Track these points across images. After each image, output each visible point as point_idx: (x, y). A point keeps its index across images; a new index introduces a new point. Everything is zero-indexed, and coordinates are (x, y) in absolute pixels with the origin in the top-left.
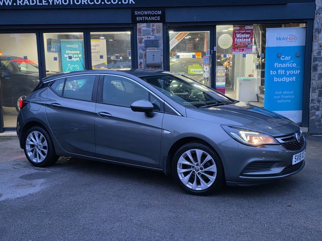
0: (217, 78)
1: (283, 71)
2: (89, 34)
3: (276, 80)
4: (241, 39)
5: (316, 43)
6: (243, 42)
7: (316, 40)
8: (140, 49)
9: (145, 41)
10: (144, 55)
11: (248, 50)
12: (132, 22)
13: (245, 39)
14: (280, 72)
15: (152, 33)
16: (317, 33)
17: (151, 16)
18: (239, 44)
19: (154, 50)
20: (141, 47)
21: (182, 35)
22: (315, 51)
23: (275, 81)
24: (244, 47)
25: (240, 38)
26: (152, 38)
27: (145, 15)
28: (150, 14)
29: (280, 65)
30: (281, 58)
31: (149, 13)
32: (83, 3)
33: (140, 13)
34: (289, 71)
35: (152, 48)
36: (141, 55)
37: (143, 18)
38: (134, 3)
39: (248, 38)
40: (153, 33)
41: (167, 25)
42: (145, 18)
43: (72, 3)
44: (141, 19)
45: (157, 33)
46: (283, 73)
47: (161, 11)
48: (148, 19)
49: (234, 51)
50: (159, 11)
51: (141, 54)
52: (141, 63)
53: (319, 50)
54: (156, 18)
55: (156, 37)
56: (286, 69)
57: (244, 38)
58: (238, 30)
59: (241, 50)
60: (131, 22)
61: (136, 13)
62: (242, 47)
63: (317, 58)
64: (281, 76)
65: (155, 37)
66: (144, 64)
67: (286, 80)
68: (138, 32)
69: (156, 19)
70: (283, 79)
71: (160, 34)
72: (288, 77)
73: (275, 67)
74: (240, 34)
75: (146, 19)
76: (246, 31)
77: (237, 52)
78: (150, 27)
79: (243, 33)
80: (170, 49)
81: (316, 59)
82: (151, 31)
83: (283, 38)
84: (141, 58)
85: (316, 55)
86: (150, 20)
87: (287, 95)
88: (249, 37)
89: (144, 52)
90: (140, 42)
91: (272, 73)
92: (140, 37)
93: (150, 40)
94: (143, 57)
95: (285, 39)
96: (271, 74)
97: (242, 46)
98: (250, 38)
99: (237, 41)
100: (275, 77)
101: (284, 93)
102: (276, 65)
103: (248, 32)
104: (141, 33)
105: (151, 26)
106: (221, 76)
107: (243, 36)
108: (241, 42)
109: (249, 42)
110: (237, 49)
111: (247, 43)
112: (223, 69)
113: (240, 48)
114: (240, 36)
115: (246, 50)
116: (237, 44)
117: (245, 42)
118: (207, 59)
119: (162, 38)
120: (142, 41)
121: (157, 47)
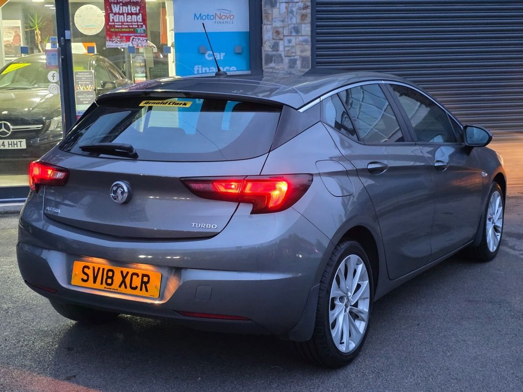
0: (78, 97)
4: (122, 16)
5: (269, 27)
6: (127, 22)
7: (268, 20)
11: (139, 39)
13: (129, 16)
16: (269, 6)
18: (119, 26)
22: (267, 43)
24: (129, 32)
25: (119, 14)
30: (206, 56)
39: (137, 14)
49: (110, 41)
53: (274, 41)
57: (128, 14)
59: (124, 38)
62: (125, 32)
63: (272, 56)
73: (195, 73)
74: (118, 5)
77: (117, 43)
79: (126, 4)
81: (270, 59)
83: (208, 15)
85: (270, 50)
88: (139, 13)
95: (212, 17)
97: (124, 30)
98: (141, 14)
99: (113, 20)
103: (134, 1)
106: (85, 92)
107: (125, 9)
108: (123, 21)
109: (140, 22)
110: (116, 36)
111: (135, 24)
112: (89, 76)
113: (122, 35)
114: (120, 9)
115: (134, 38)
116: (116, 26)
117: (132, 22)
118: (53, 55)
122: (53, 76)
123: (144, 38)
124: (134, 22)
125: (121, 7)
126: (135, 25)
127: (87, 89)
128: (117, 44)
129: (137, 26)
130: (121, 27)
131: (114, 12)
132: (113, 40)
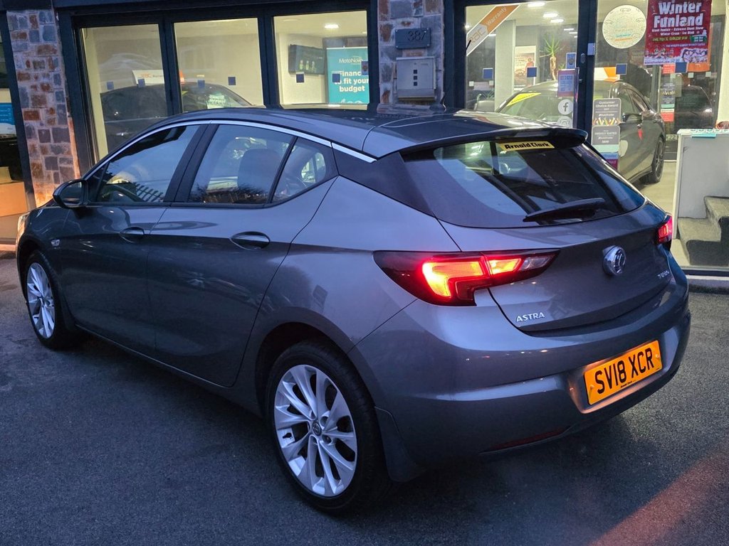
0: (596, 134)
4: (673, 19)
6: (680, 27)
8: (384, 54)
9: (398, 32)
10: (394, 72)
11: (694, 52)
13: (684, 18)
15: (415, 10)
18: (665, 34)
19: (420, 55)
20: (387, 50)
21: (499, 15)
24: (680, 42)
25: (669, 16)
26: (416, 24)
35: (415, 51)
36: (386, 70)
39: (695, 15)
40: (417, 12)
45: (428, 10)
49: (650, 55)
51: (387, 68)
52: (387, 93)
55: (424, 21)
57: (682, 15)
59: (671, 50)
62: (674, 42)
65: (422, 23)
66: (393, 94)
68: (381, 11)
71: (437, 12)
74: (669, 3)
77: (659, 58)
80: (467, 55)
82: (412, 6)
84: (387, 79)
88: (700, 12)
89: (395, 63)
90: (386, 38)
92: (385, 23)
93: (410, 31)
94: (393, 78)
97: (674, 38)
98: (702, 15)
104: (386, 12)
106: (606, 128)
107: (679, 8)
108: (673, 26)
109: (699, 26)
110: (660, 48)
111: (690, 29)
112: (614, 106)
113: (669, 46)
114: (670, 9)
115: (686, 51)
116: (662, 34)
117: (686, 27)
119: (440, 26)
120: (390, 33)
121: (428, 47)
122: (565, 107)
123: (702, 50)
124: (691, 27)
125: (673, 6)
126: (692, 31)
127: (609, 123)
128: (660, 60)
129: (693, 33)
130: (669, 34)
131: (661, 13)
132: (656, 53)
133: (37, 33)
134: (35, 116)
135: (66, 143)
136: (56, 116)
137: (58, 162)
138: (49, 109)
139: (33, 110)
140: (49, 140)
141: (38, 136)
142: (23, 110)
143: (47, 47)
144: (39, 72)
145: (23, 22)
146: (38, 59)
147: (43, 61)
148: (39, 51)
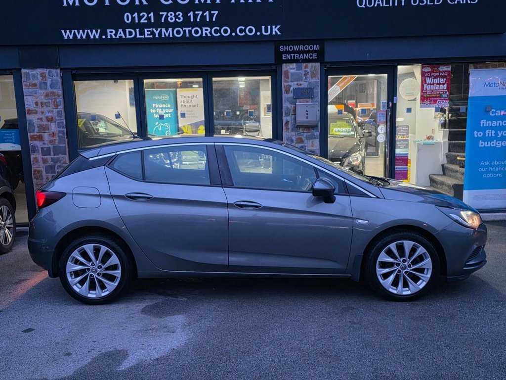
0: (398, 143)
1: (493, 132)
2: (211, 80)
3: (482, 144)
4: (433, 86)
6: (436, 90)
8: (286, 101)
9: (295, 90)
10: (292, 111)
11: (443, 102)
12: (275, 62)
13: (438, 86)
14: (488, 134)
15: (304, 78)
17: (303, 52)
18: (430, 93)
19: (307, 102)
20: (288, 99)
21: (346, 81)
23: (480, 146)
24: (436, 97)
25: (431, 84)
26: (305, 85)
27: (294, 52)
28: (302, 49)
29: (489, 124)
30: (491, 113)
31: (300, 48)
32: (204, 35)
33: (287, 48)
34: (502, 132)
35: (304, 99)
36: (287, 110)
37: (291, 56)
38: (279, 33)
39: (443, 84)
40: (306, 78)
41: (326, 66)
42: (294, 56)
43: (187, 35)
44: (288, 57)
45: (312, 78)
46: (493, 135)
47: (318, 46)
48: (299, 57)
49: (423, 103)
50: (315, 46)
51: (288, 108)
52: (287, 122)
54: (311, 55)
56: (496, 129)
57: (437, 84)
58: (428, 72)
59: (433, 101)
60: (273, 62)
61: (282, 49)
62: (433, 97)
64: (491, 139)
65: (309, 84)
66: (291, 123)
67: (496, 145)
68: (284, 77)
69: (311, 57)
70: (493, 144)
71: (317, 78)
72: (499, 141)
73: (482, 125)
74: (431, 78)
75: (297, 58)
76: (441, 74)
77: (427, 104)
78: (301, 69)
79: (436, 77)
80: (329, 102)
82: (303, 75)
83: (494, 83)
84: (287, 114)
86: (301, 58)
87: (498, 166)
89: (293, 106)
90: (287, 92)
91: (477, 134)
92: (287, 84)
93: (302, 88)
94: (291, 114)
95: (497, 85)
96: (476, 136)
97: (433, 95)
98: (446, 84)
99: (426, 88)
100: (481, 141)
101: (493, 163)
102: (483, 124)
103: (443, 74)
104: (288, 78)
105: (303, 67)
106: (402, 140)
107: (436, 81)
108: (433, 89)
109: (444, 90)
110: (427, 100)
112: (406, 129)
113: (431, 99)
114: (431, 81)
116: (428, 93)
117: (439, 90)
118: (382, 114)
119: (318, 86)
120: (289, 89)
121: (312, 98)
122: (382, 129)
123: (446, 101)
124: (441, 90)
125: (433, 80)
126: (441, 92)
127: (404, 138)
128: (428, 106)
132: (426, 102)
133: (46, 84)
134: (40, 138)
135: (63, 156)
136: (56, 138)
137: (56, 169)
138: (51, 133)
139: (38, 134)
140: (50, 154)
141: (40, 152)
142: (29, 134)
143: (53, 93)
144: (45, 109)
145: (33, 76)
146: (45, 101)
147: (49, 102)
148: (47, 95)
